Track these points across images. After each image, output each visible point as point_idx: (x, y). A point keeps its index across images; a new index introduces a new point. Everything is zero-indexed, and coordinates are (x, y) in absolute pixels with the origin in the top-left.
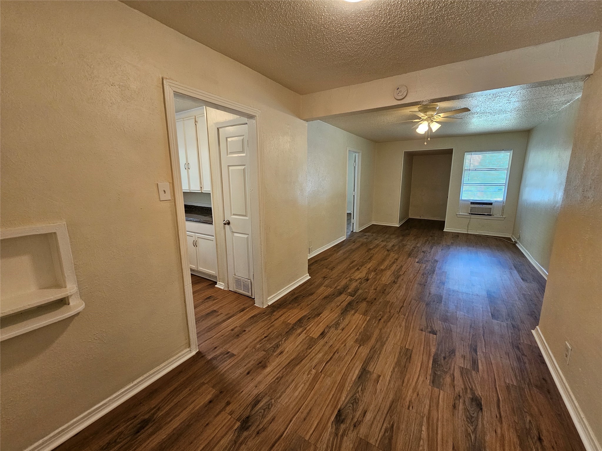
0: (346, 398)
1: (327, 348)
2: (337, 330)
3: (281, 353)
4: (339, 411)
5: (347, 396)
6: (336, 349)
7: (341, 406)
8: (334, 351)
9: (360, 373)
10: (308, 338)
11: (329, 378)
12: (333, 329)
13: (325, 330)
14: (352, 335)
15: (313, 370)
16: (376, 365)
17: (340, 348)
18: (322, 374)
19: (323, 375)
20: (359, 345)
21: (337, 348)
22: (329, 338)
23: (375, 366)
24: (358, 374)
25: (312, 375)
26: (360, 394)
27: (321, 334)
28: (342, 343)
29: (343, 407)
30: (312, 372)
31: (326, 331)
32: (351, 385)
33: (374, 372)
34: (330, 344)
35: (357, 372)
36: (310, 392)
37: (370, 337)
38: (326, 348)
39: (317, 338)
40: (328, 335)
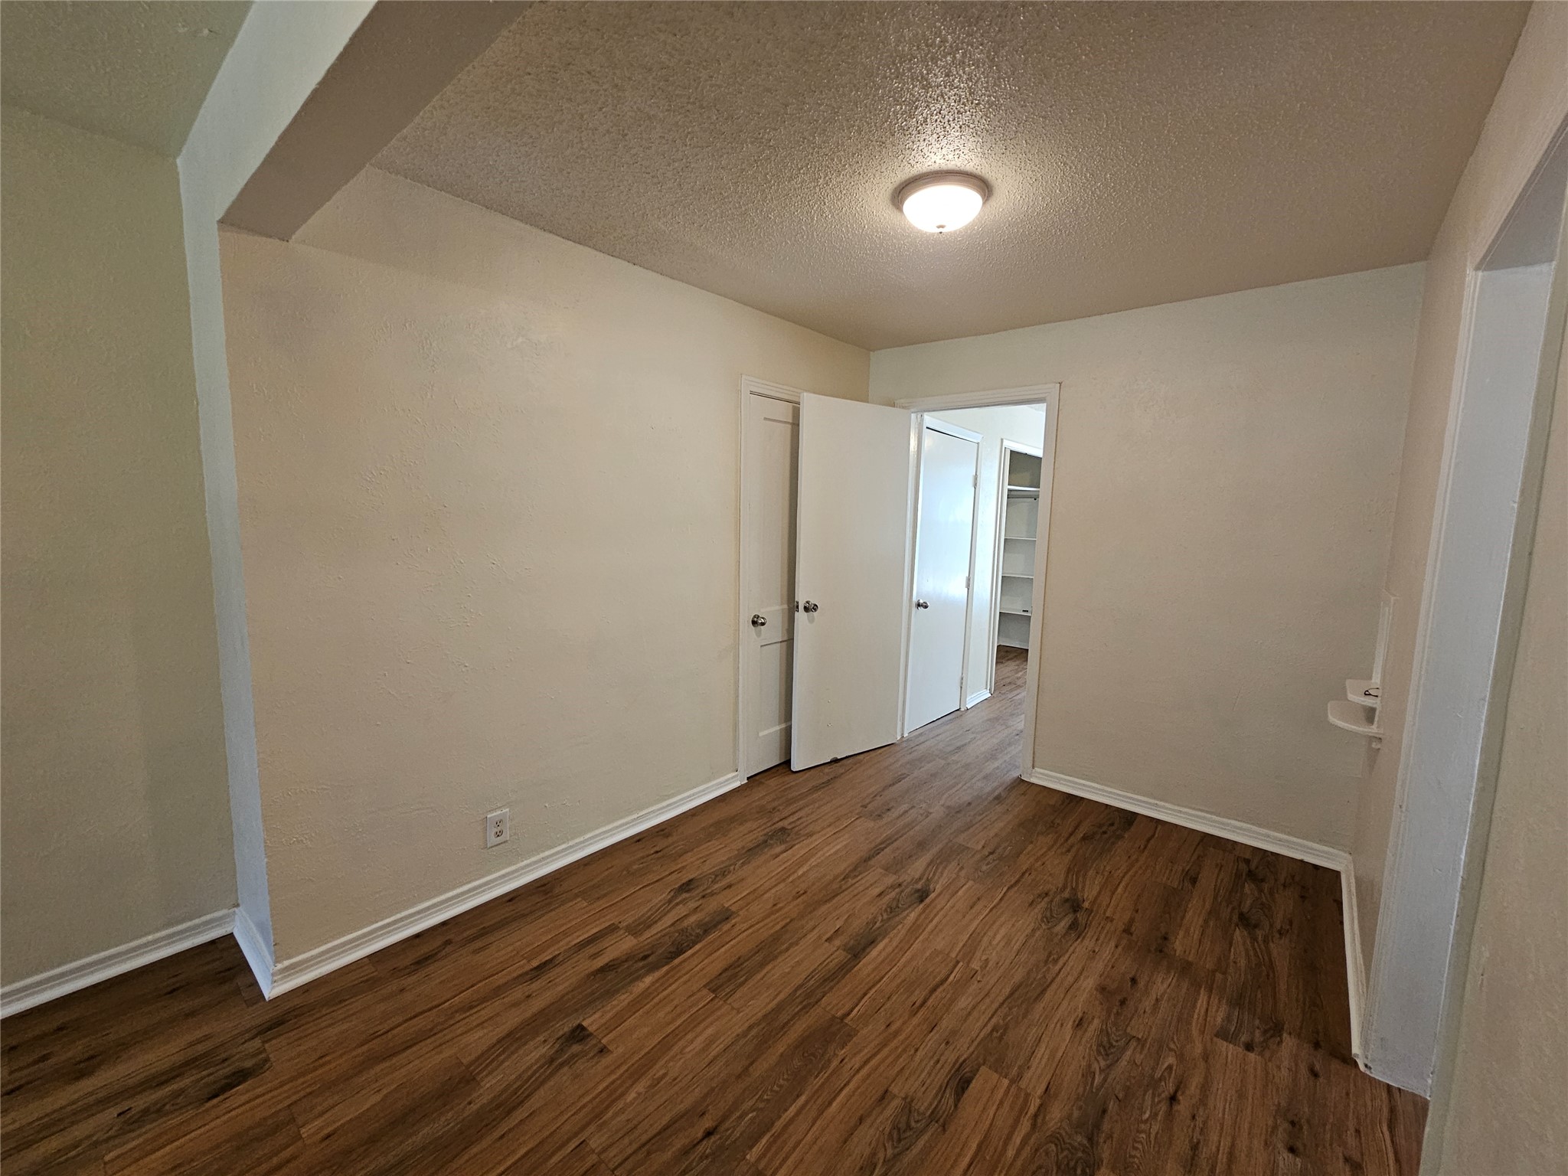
0: (908, 915)
1: (944, 1023)
2: (904, 1099)
3: (1080, 1024)
4: (922, 901)
5: (905, 918)
6: (919, 1015)
7: (918, 906)
8: (924, 1009)
9: (868, 950)
10: (1014, 1071)
11: (939, 948)
12: (923, 1105)
13: (956, 1106)
14: (857, 1061)
15: (978, 968)
16: (825, 961)
17: (906, 1018)
18: (957, 956)
19: (953, 955)
20: (846, 1021)
21: (915, 1021)
22: (938, 1061)
23: (829, 960)
24: (874, 948)
25: (978, 957)
26: (880, 918)
27: (968, 1082)
28: (896, 1033)
29: (915, 905)
30: (980, 964)
31: (949, 1098)
32: (895, 931)
33: (835, 949)
34: (934, 1036)
35: (874, 953)
36: (978, 931)
37: (796, 1047)
38: (947, 1023)
39: (979, 1067)
40: (941, 1077)
